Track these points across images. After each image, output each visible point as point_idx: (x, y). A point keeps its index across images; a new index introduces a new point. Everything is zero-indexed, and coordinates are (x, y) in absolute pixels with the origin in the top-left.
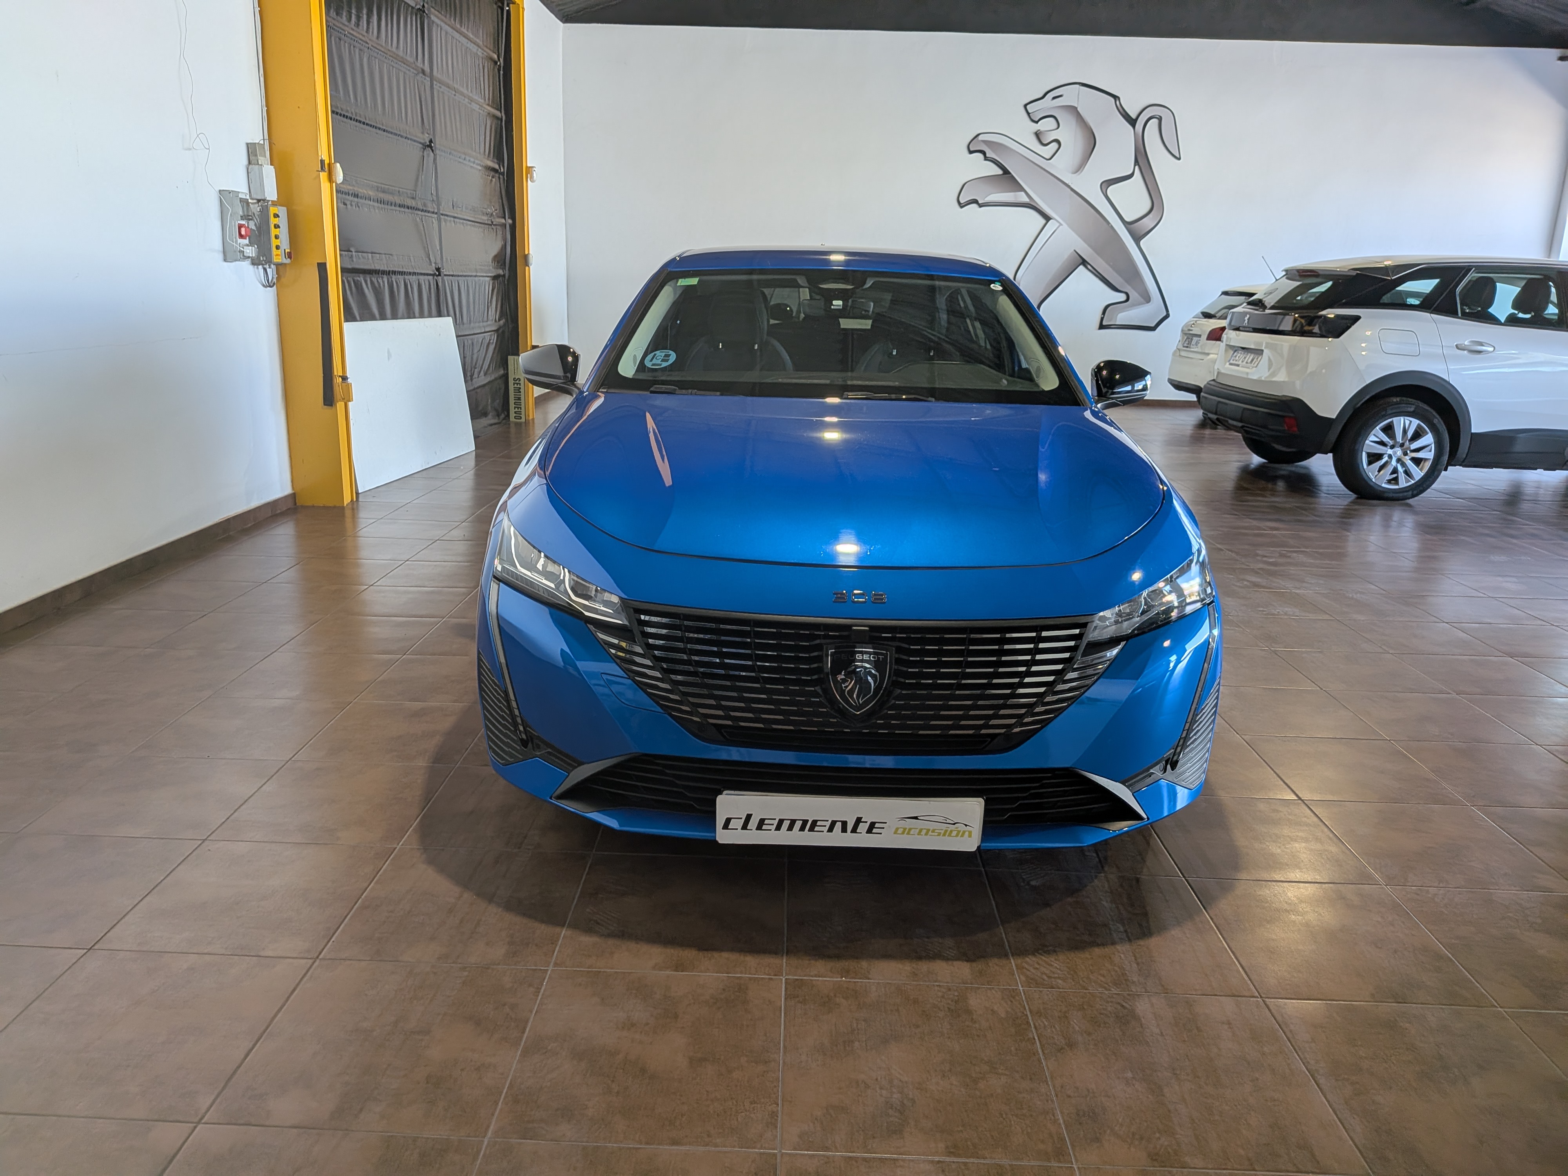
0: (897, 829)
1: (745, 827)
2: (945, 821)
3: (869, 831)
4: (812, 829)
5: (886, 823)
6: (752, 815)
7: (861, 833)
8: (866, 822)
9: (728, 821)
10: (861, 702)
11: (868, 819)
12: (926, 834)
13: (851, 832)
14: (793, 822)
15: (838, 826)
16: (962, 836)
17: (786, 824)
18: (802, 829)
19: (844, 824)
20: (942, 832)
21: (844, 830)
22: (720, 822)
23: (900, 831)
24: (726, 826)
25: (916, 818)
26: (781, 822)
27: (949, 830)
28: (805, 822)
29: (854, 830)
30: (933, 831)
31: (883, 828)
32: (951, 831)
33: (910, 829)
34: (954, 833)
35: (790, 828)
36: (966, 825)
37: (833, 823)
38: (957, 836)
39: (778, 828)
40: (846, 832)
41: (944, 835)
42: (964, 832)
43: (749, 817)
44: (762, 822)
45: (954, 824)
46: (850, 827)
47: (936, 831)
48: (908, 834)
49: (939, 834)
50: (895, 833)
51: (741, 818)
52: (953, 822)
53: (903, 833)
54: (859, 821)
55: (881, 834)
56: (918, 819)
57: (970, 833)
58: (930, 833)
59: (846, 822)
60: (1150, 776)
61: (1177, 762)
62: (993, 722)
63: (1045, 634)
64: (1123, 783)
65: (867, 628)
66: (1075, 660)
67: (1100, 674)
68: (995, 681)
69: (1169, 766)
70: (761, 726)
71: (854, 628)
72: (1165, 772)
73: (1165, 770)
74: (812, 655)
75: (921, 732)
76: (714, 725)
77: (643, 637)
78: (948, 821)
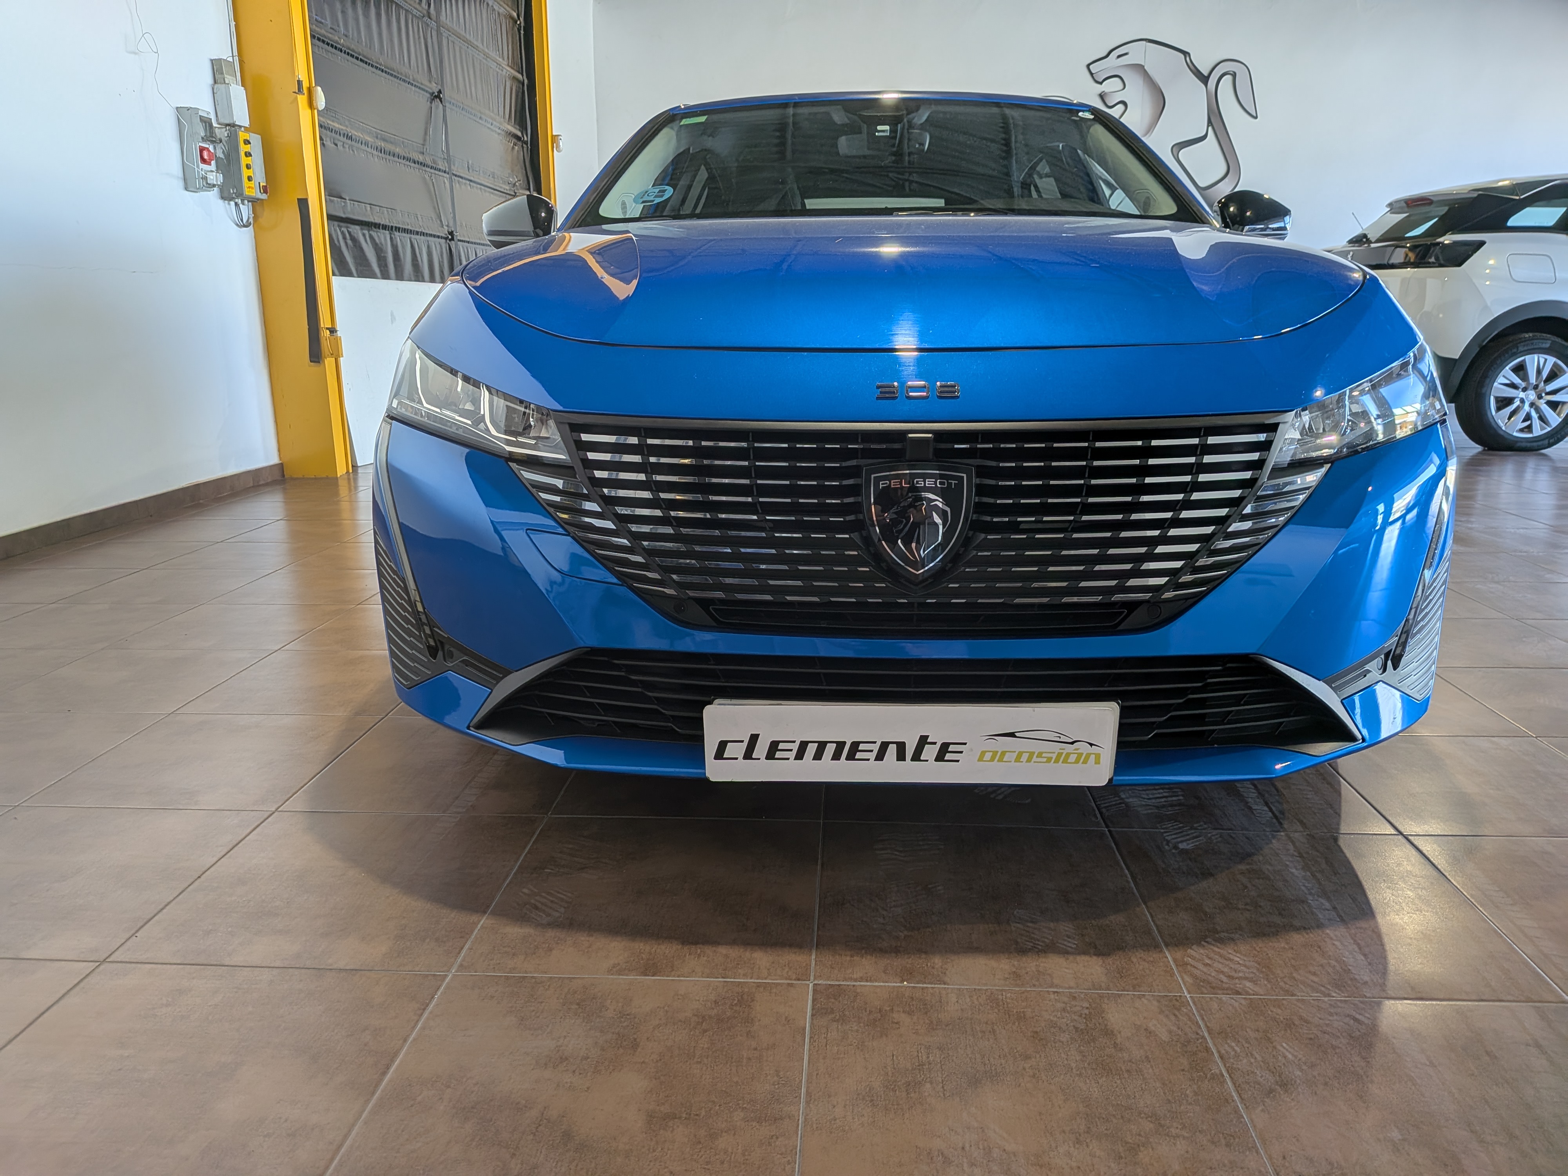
0: (983, 753)
1: (748, 755)
2: (1058, 739)
3: (940, 758)
4: (851, 757)
5: (965, 744)
6: (758, 735)
7: (927, 761)
8: (935, 743)
9: (723, 745)
10: (923, 556)
11: (938, 737)
12: (1029, 761)
13: (912, 760)
14: (822, 745)
15: (892, 750)
16: (1085, 762)
17: (812, 749)
18: (836, 756)
19: (901, 747)
20: (1054, 756)
21: (901, 756)
22: (710, 749)
23: (988, 756)
24: (720, 755)
25: (1012, 735)
26: (804, 745)
27: (1065, 752)
28: (840, 745)
29: (916, 757)
30: (1040, 755)
31: (961, 752)
32: (1068, 755)
33: (1003, 753)
34: (1073, 758)
35: (818, 756)
36: (1091, 745)
37: (884, 746)
38: (1077, 762)
39: (800, 756)
40: (904, 760)
41: (1057, 761)
42: (1088, 755)
43: (754, 738)
44: (774, 747)
45: (1072, 743)
46: (909, 752)
47: (1044, 755)
48: (1001, 760)
49: (1049, 760)
50: (980, 759)
51: (742, 741)
52: (1071, 741)
53: (992, 760)
54: (923, 741)
55: (958, 761)
56: (1015, 737)
57: (1098, 756)
58: (1035, 759)
59: (904, 744)
60: (1365, 676)
61: (1401, 656)
62: (1132, 582)
63: (1212, 440)
64: (1329, 683)
65: (930, 435)
66: (1259, 483)
67: (1296, 509)
68: (1135, 516)
69: (1389, 663)
70: (768, 597)
71: (910, 435)
72: (1384, 671)
73: (1384, 669)
74: (845, 482)
75: (1018, 601)
76: (698, 600)
77: (585, 468)
78: (1063, 739)
